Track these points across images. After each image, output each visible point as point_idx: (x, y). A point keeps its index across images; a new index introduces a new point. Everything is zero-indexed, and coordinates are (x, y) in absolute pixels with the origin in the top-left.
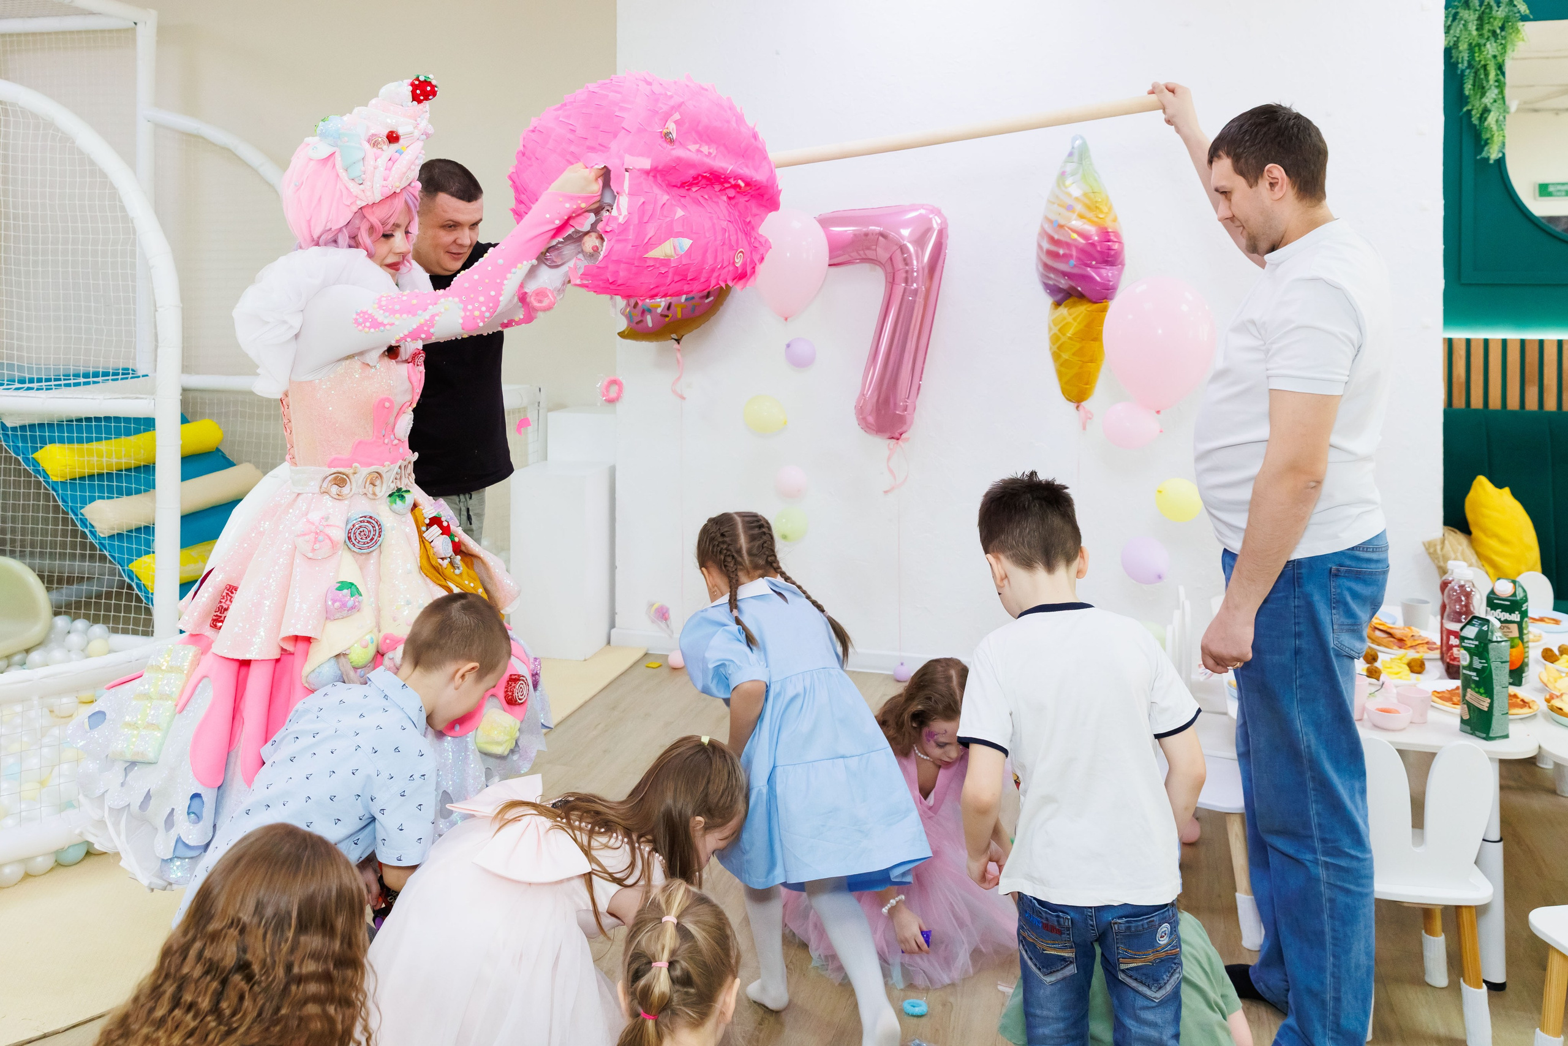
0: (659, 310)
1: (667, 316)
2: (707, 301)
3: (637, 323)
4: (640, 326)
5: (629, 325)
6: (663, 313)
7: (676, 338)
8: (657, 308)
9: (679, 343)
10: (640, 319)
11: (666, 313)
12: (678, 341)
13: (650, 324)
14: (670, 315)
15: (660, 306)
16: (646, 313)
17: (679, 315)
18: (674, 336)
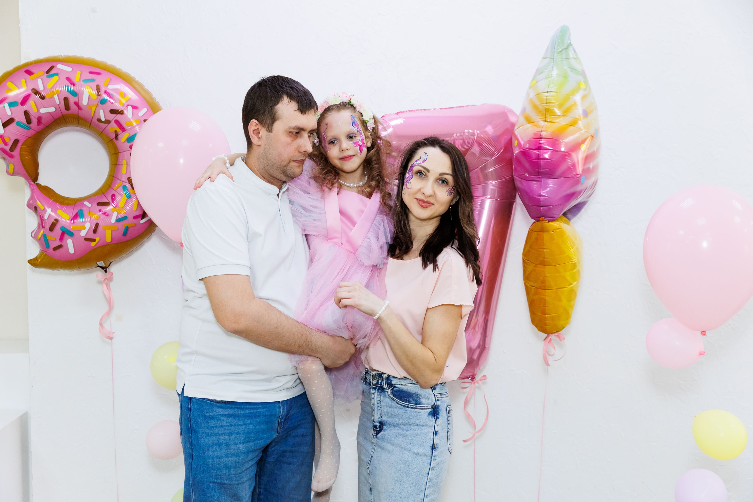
0: (83, 233)
1: (94, 240)
2: (142, 221)
3: (55, 249)
4: (59, 252)
5: (43, 251)
6: (88, 237)
7: (104, 265)
8: (81, 231)
9: (106, 271)
10: (58, 243)
11: (91, 236)
12: (105, 269)
13: (72, 251)
14: (98, 239)
15: (84, 228)
16: (66, 236)
17: (109, 239)
18: (101, 263)
